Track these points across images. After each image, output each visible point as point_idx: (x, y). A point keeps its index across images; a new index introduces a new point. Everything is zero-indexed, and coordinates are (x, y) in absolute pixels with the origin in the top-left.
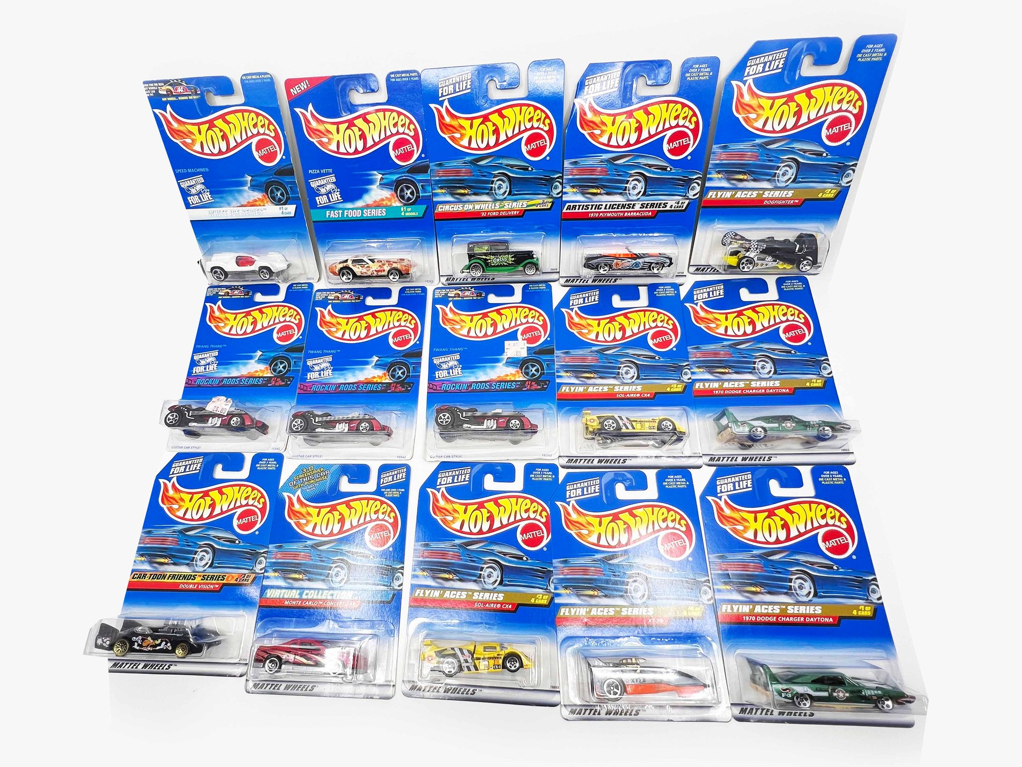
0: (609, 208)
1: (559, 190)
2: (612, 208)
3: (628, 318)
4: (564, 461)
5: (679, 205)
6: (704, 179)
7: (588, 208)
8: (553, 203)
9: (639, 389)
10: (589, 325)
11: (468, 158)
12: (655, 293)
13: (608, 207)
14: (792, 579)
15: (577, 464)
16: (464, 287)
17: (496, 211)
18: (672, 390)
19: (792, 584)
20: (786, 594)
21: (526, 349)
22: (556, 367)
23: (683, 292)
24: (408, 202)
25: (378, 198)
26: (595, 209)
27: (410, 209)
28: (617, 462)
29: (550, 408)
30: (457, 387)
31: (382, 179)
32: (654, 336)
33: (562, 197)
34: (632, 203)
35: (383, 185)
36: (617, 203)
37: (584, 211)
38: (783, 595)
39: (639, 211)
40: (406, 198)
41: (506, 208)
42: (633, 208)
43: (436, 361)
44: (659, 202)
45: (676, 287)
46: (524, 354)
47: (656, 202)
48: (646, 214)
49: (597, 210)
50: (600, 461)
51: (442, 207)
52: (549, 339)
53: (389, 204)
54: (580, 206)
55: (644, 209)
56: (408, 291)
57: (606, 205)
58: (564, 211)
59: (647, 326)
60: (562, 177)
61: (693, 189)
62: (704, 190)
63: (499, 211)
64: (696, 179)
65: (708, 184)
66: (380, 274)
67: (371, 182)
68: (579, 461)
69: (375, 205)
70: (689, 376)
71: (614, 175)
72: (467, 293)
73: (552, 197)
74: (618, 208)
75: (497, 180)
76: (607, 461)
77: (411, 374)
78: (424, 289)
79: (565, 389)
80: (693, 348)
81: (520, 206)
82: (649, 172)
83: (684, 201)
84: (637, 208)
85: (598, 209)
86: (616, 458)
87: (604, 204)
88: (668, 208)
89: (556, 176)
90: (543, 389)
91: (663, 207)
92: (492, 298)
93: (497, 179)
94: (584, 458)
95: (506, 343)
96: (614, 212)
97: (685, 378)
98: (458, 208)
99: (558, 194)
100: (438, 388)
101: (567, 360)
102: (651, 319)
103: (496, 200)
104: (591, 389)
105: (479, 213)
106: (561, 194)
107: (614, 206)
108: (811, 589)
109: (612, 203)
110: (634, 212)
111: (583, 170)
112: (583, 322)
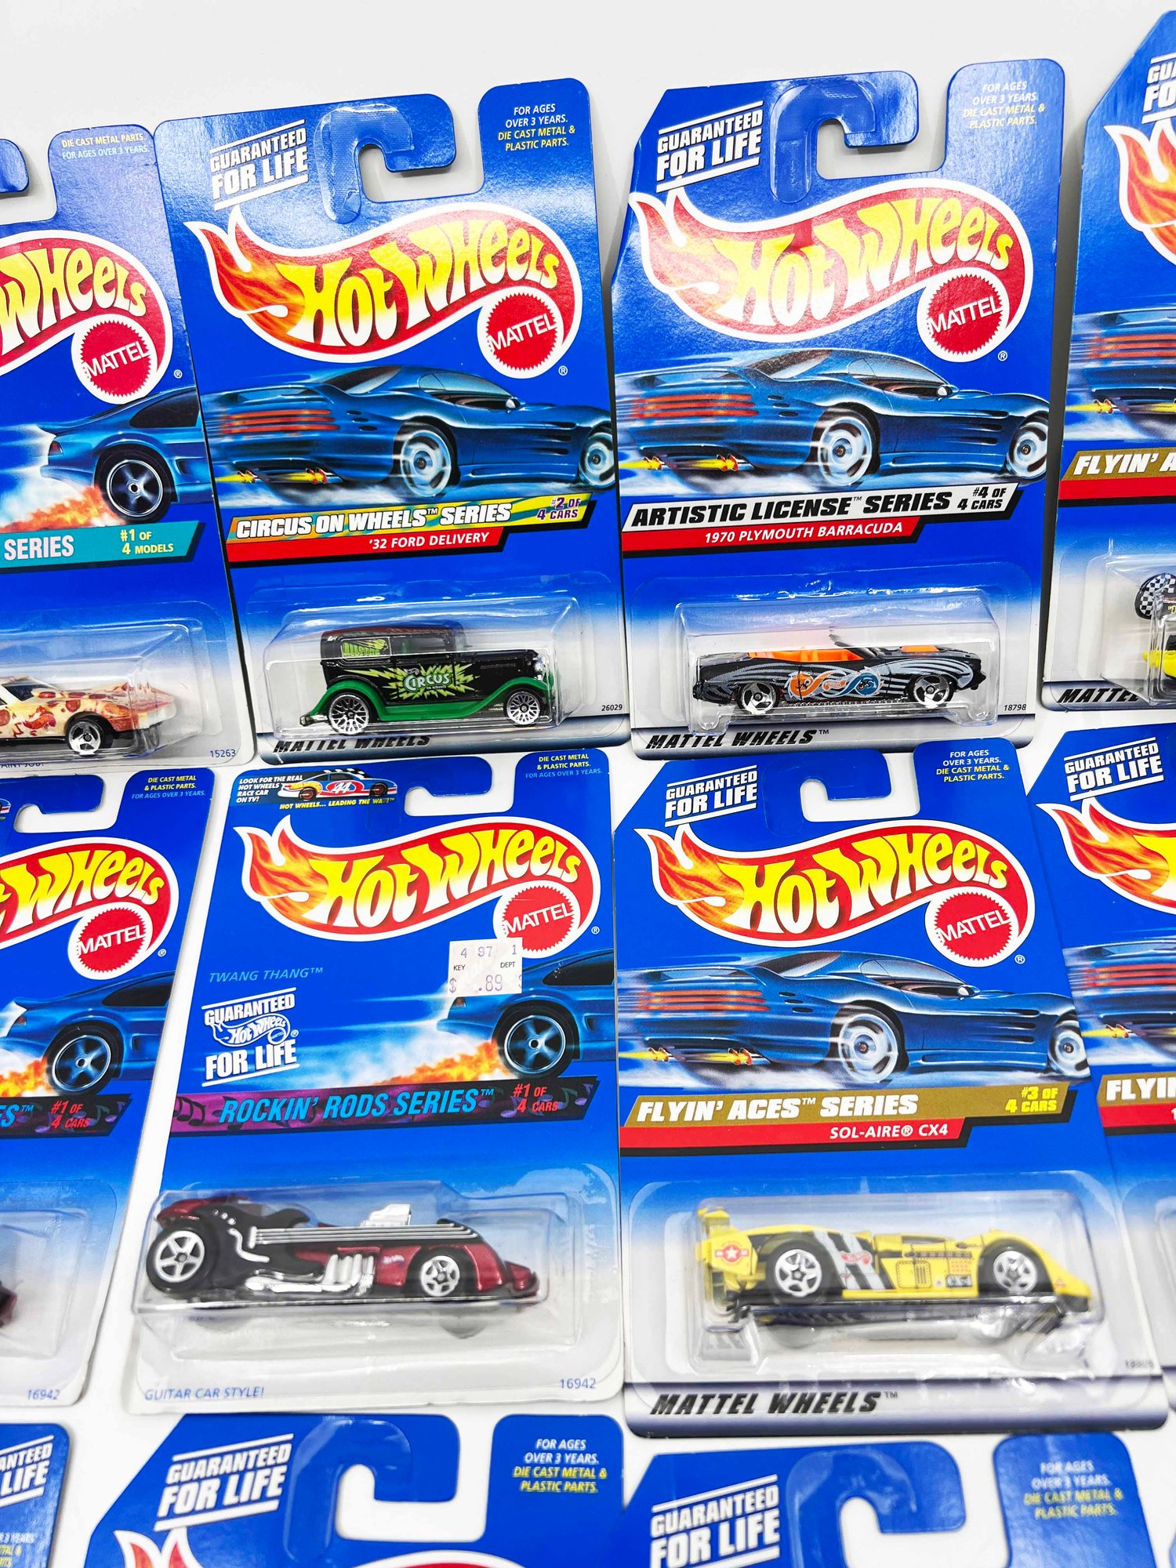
0: (767, 516)
1: (607, 464)
2: (777, 515)
3: (857, 857)
4: (642, 1406)
5: (989, 497)
6: (1058, 419)
7: (701, 518)
8: (591, 505)
9: (909, 1105)
10: (729, 880)
11: (315, 378)
12: (939, 772)
13: (762, 512)
15: (693, 1417)
16: (332, 768)
17: (416, 535)
18: (1026, 1109)
21: (518, 969)
22: (619, 1027)
23: (1031, 766)
24: (139, 514)
25: (47, 505)
26: (723, 519)
27: (147, 535)
28: (842, 1407)
29: (597, 1186)
30: (276, 1110)
31: (54, 446)
32: (946, 917)
33: (615, 486)
34: (840, 496)
35: (60, 465)
36: (792, 499)
37: (688, 525)
39: (864, 522)
40: (133, 501)
41: (447, 523)
42: (842, 511)
43: (215, 1017)
44: (923, 491)
45: (1007, 750)
46: (511, 984)
47: (913, 492)
48: (886, 529)
49: (728, 523)
50: (777, 1405)
51: (247, 524)
52: (596, 930)
53: (81, 520)
54: (674, 511)
55: (878, 514)
56: (152, 787)
57: (758, 506)
58: (628, 527)
59: (922, 883)
60: (610, 427)
61: (1026, 448)
62: (1062, 453)
63: (427, 535)
64: (1032, 418)
65: (1071, 434)
66: (41, 733)
67: (23, 457)
68: (699, 1402)
69: (39, 524)
70: (1080, 1055)
71: (776, 414)
72: (342, 787)
73: (587, 488)
74: (794, 514)
75: (413, 441)
76: (804, 1404)
77: (124, 1065)
78: (205, 778)
79: (647, 1112)
80: (1083, 955)
81: (490, 518)
82: (883, 401)
83: (1001, 486)
84: (856, 510)
85: (733, 518)
86: (836, 1389)
87: (751, 504)
88: (953, 509)
89: (593, 424)
90: (574, 1113)
91: (937, 507)
92: (420, 802)
93: (410, 436)
94: (718, 1393)
95: (456, 947)
96: (785, 526)
97: (1067, 1063)
98: (297, 527)
99: (604, 477)
100: (209, 1117)
101: (657, 1001)
102: (933, 857)
103: (412, 502)
104: (740, 1111)
105: (364, 540)
106: (612, 479)
107: (784, 509)
109: (776, 500)
110: (846, 522)
111: (676, 402)
112: (709, 872)
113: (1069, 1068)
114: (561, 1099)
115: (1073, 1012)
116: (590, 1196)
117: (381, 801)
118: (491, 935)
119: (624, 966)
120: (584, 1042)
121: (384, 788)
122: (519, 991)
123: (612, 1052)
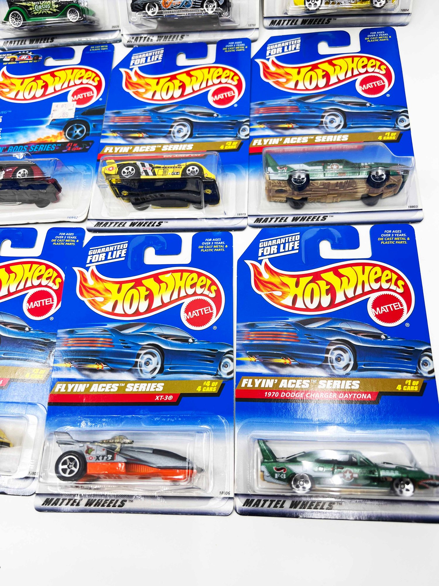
14: (330, 350)
19: (329, 356)
20: (320, 366)
38: (316, 368)
46: (71, 115)
108: (350, 360)
113: (243, 136)
114: (82, 147)
115: (248, 120)
116: (86, 172)
117: (36, 61)
118: (66, 100)
119: (108, 110)
120: (92, 131)
121: (38, 57)
122: (73, 117)
123: (100, 134)
